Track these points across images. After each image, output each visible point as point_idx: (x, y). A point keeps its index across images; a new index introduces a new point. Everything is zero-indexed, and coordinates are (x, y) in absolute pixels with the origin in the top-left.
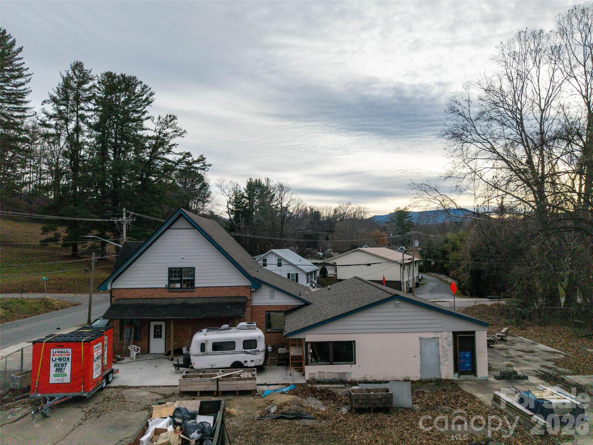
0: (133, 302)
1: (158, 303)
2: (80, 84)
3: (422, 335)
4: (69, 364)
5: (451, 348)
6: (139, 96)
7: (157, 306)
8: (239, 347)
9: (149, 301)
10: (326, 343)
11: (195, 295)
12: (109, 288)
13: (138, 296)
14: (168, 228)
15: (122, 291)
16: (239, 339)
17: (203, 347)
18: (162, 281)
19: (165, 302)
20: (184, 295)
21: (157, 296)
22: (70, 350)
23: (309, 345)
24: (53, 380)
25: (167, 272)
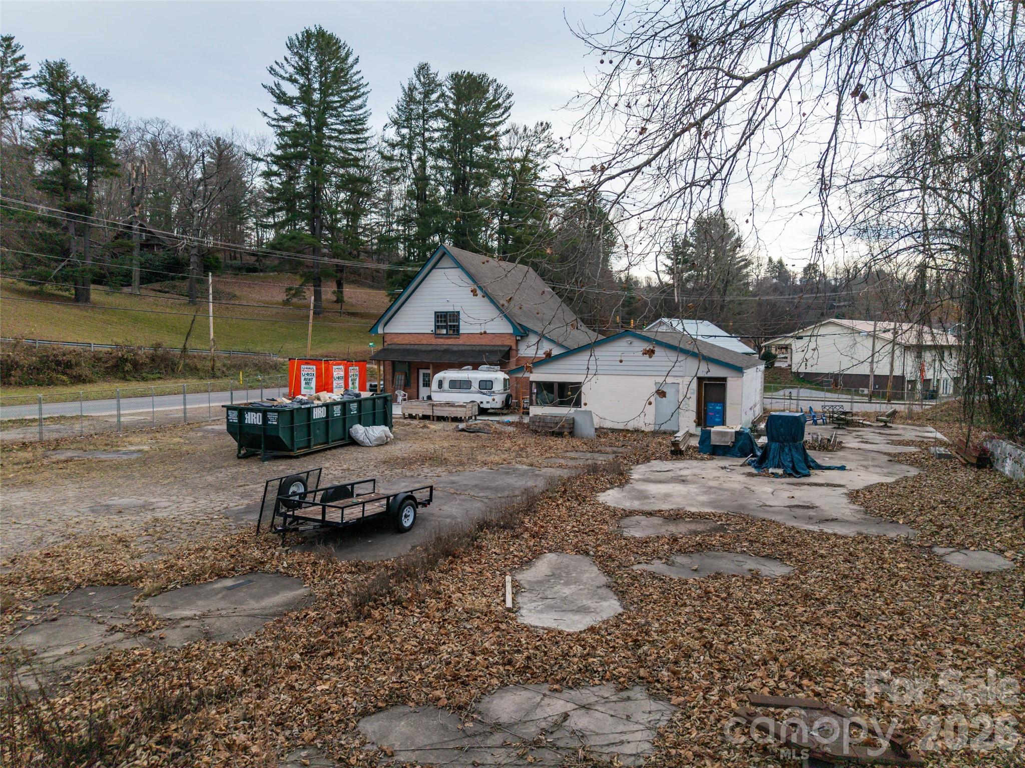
0: (401, 347)
1: (424, 348)
2: (427, 94)
3: (658, 380)
4: (314, 379)
5: (694, 397)
6: (494, 100)
7: (421, 351)
8: (475, 386)
9: (416, 347)
11: (461, 342)
12: (380, 331)
13: (407, 342)
14: (434, 267)
15: (393, 336)
16: (476, 379)
17: (440, 384)
18: (428, 326)
19: (430, 348)
20: (449, 342)
21: (424, 342)
22: (314, 367)
23: (534, 385)
25: (433, 316)
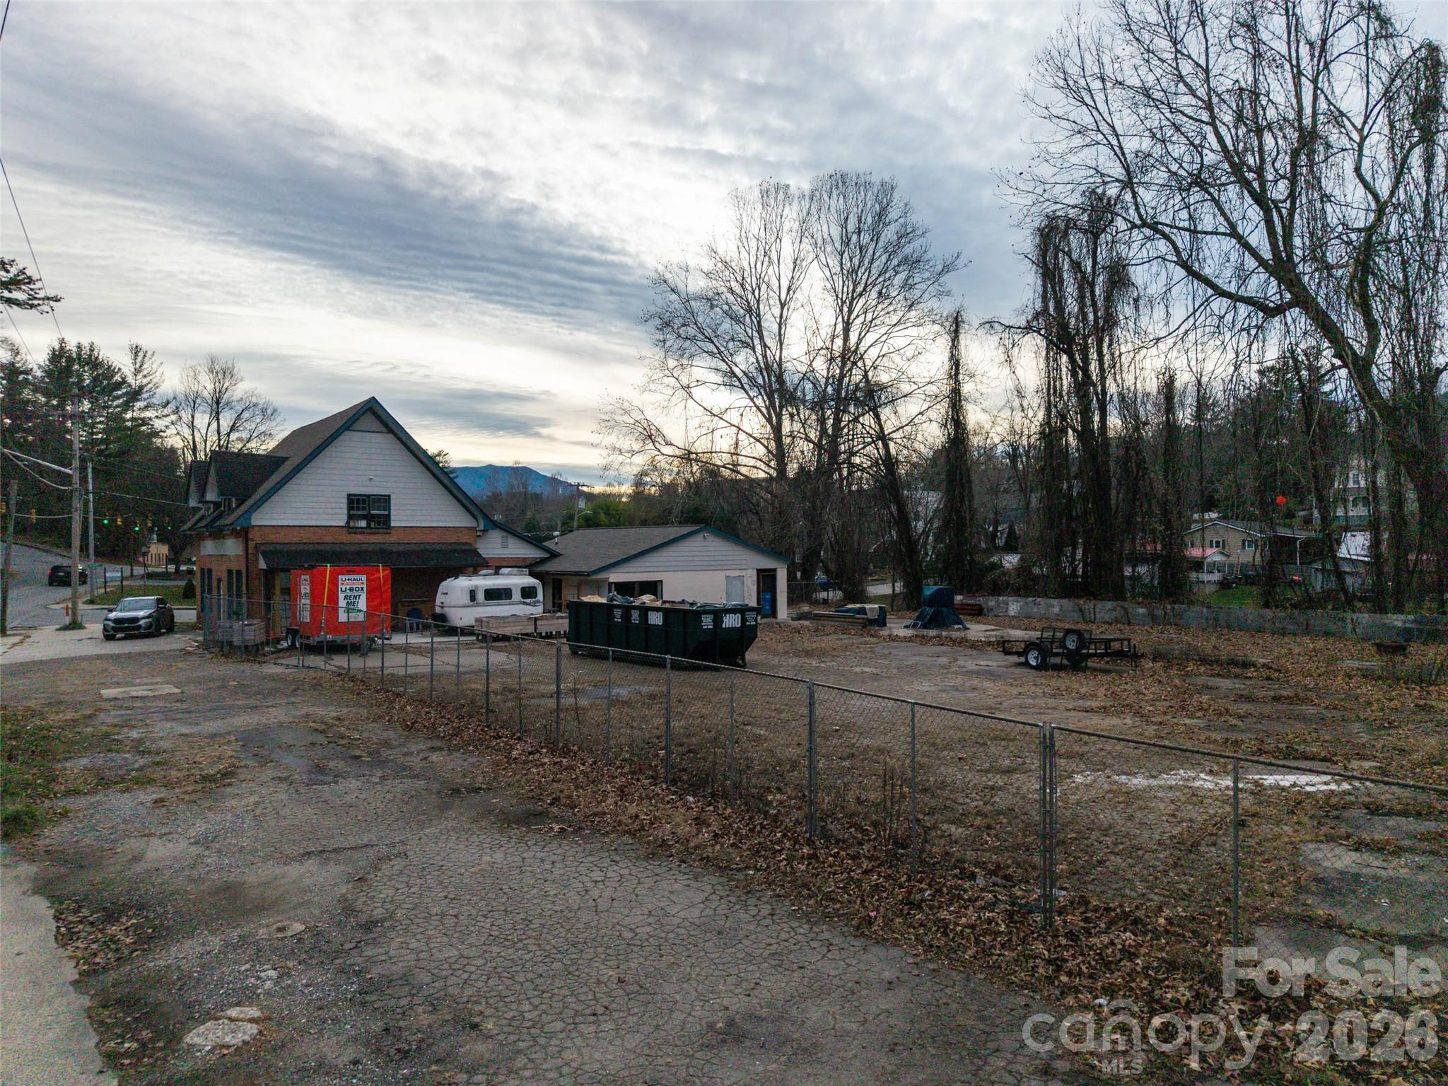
3: (728, 573)
4: (364, 597)
5: (755, 588)
8: (517, 596)
9: (319, 547)
10: (633, 583)
11: (393, 538)
13: (294, 540)
15: (267, 531)
16: (516, 585)
17: (473, 595)
18: (339, 517)
19: (352, 548)
20: (375, 539)
21: (329, 539)
22: (364, 578)
23: (613, 587)
24: (343, 617)
25: (345, 501)
